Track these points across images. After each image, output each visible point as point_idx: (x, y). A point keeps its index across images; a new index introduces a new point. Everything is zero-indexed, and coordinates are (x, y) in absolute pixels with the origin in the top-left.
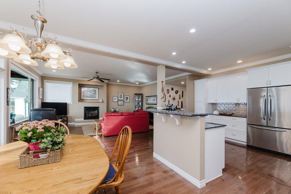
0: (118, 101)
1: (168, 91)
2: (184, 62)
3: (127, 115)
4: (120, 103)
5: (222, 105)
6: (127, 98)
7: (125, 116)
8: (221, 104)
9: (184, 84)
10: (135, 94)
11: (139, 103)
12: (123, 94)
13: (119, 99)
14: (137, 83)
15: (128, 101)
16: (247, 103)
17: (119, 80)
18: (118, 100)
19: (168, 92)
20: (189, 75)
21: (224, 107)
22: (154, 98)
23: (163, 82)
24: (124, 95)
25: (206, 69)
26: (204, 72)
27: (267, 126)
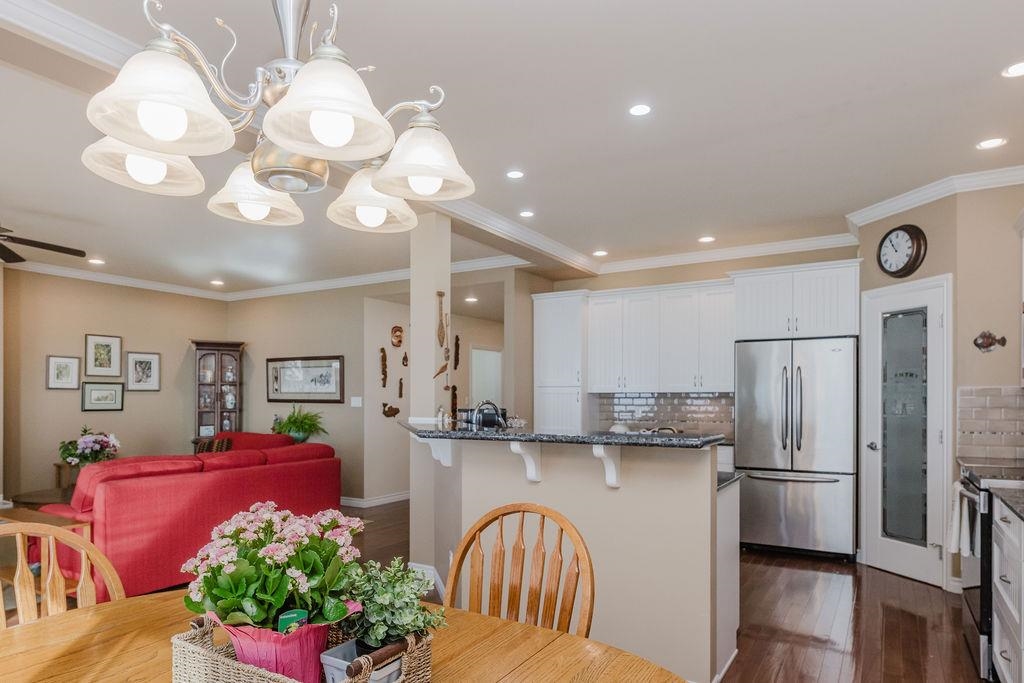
0: (82, 387)
1: (398, 333)
2: (527, 214)
3: (229, 467)
4: (95, 394)
5: (636, 401)
6: (145, 367)
7: (217, 472)
8: (634, 395)
9: (474, 304)
10: (199, 345)
11: (221, 396)
12: (115, 344)
13: (92, 370)
14: (217, 283)
15: (152, 383)
16: (734, 393)
17: (102, 256)
18: (84, 379)
19: (395, 341)
20: (519, 270)
21: (643, 408)
22: (323, 371)
23: (441, 295)
24: (124, 350)
25: (588, 251)
26: (578, 261)
27: (792, 471)
